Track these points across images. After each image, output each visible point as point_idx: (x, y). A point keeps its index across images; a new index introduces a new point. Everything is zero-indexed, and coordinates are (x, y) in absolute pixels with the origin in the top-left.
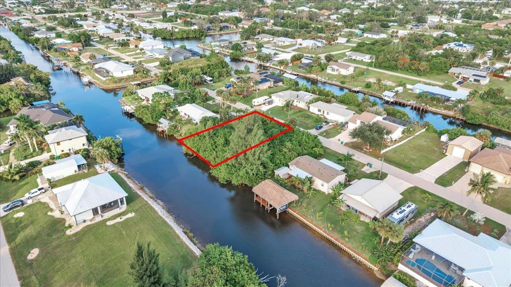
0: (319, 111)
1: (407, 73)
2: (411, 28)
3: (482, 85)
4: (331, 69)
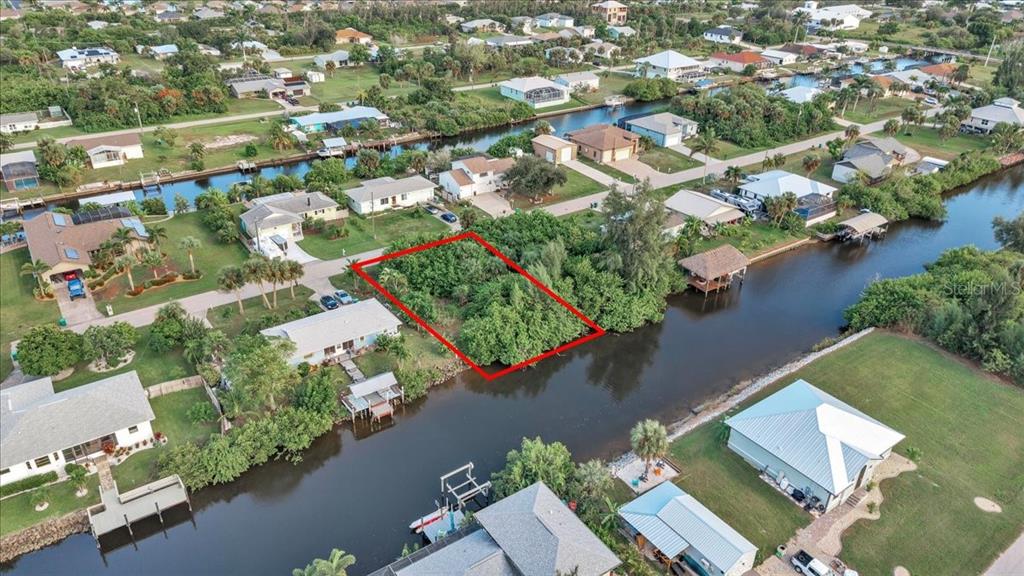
0: (385, 201)
3: (310, 97)
4: (104, 155)
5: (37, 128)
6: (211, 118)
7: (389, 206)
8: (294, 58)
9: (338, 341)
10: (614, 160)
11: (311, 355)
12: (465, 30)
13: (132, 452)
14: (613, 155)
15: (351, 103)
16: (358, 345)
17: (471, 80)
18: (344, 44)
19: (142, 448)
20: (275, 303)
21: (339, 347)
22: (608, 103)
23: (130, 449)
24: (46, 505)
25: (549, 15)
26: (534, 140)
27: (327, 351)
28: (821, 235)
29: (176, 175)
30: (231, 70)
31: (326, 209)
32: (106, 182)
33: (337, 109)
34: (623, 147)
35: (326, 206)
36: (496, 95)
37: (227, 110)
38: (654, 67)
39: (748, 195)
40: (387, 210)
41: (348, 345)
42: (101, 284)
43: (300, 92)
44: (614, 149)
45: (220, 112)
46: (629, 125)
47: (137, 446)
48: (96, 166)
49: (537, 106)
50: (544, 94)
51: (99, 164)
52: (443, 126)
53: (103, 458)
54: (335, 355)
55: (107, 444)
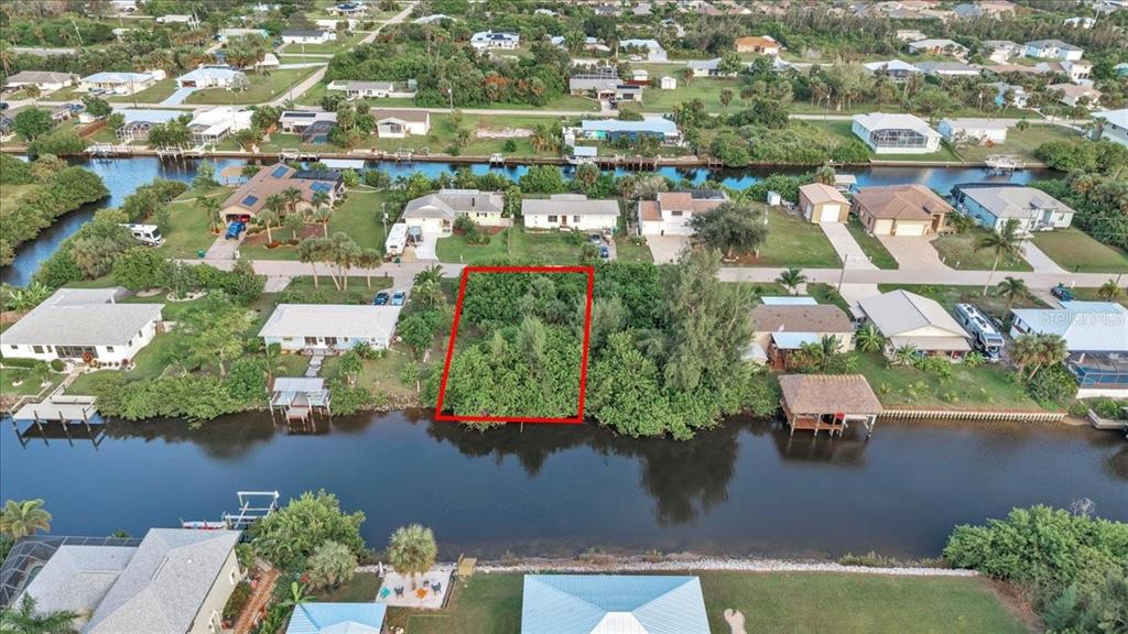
0: (553, 219)
1: (512, 105)
2: (341, 14)
3: (639, 103)
4: (389, 127)
5: (387, 96)
6: (527, 109)
7: (556, 225)
8: (674, 62)
9: (320, 334)
10: (893, 234)
11: (290, 339)
12: (911, 51)
13: (103, 368)
14: (894, 227)
15: (668, 115)
16: (341, 345)
17: (839, 108)
18: (747, 53)
19: (113, 367)
20: (345, 287)
21: (321, 341)
22: (990, 163)
23: (105, 365)
24: (21, 383)
25: (1047, 41)
26: (801, 188)
27: (308, 340)
28: (1093, 415)
29: (431, 156)
30: (584, 66)
31: (489, 213)
32: (373, 150)
33: (638, 118)
34: (912, 218)
35: (491, 210)
36: (846, 129)
37: (545, 104)
38: (1114, 127)
39: (1022, 326)
40: (553, 229)
41: (331, 341)
42: (257, 232)
43: (630, 96)
44: (894, 220)
45: (537, 105)
46: (964, 195)
47: (110, 364)
48: (382, 135)
49: (880, 150)
50: (902, 137)
51: (385, 133)
52: (729, 154)
53: (80, 364)
54: (315, 347)
55: (89, 354)
